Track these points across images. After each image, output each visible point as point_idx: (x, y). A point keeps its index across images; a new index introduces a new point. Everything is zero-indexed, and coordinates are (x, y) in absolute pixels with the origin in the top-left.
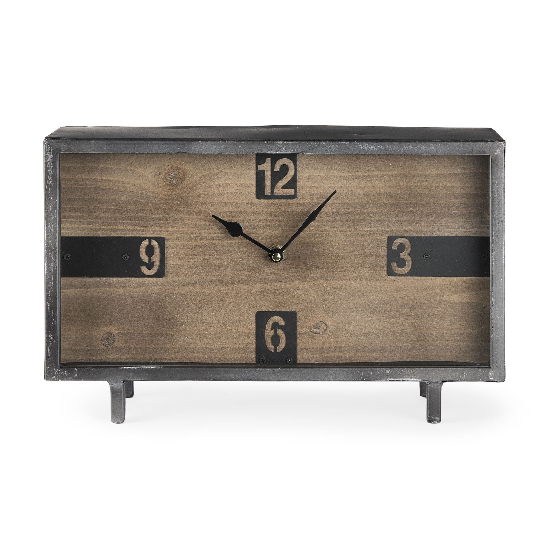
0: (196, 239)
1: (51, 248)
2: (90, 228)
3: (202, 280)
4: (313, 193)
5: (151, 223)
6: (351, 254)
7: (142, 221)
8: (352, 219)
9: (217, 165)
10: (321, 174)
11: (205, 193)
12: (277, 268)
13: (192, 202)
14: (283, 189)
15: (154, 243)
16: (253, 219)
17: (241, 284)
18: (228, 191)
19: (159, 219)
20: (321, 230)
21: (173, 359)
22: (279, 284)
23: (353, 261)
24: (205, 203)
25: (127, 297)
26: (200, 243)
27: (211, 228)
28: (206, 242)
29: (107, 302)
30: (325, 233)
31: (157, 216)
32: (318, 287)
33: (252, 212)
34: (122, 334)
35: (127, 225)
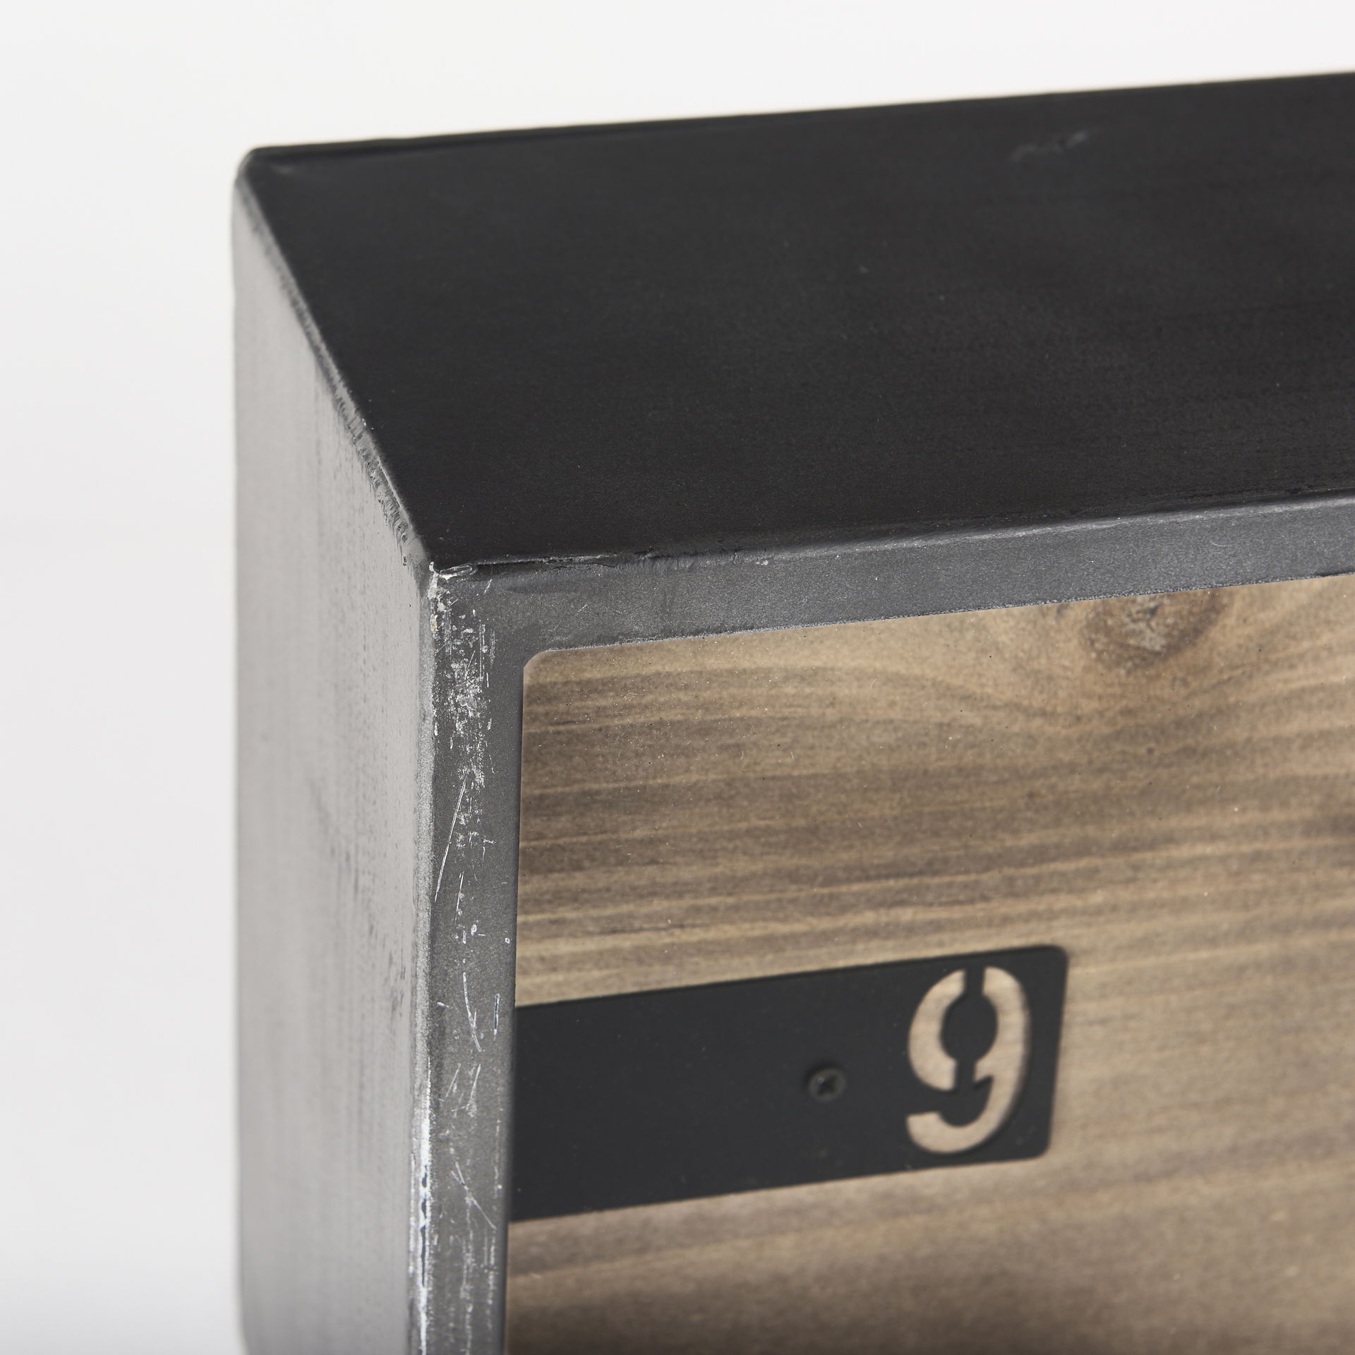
0: (1245, 934)
1: (463, 1207)
2: (615, 952)
5: (990, 878)
7: (935, 873)
11: (1333, 678)
13: (1249, 740)
15: (1000, 984)
19: (1040, 854)
24: (1325, 735)
25: (818, 1279)
26: (1265, 949)
28: (1306, 942)
31: (1028, 839)
35: (844, 910)
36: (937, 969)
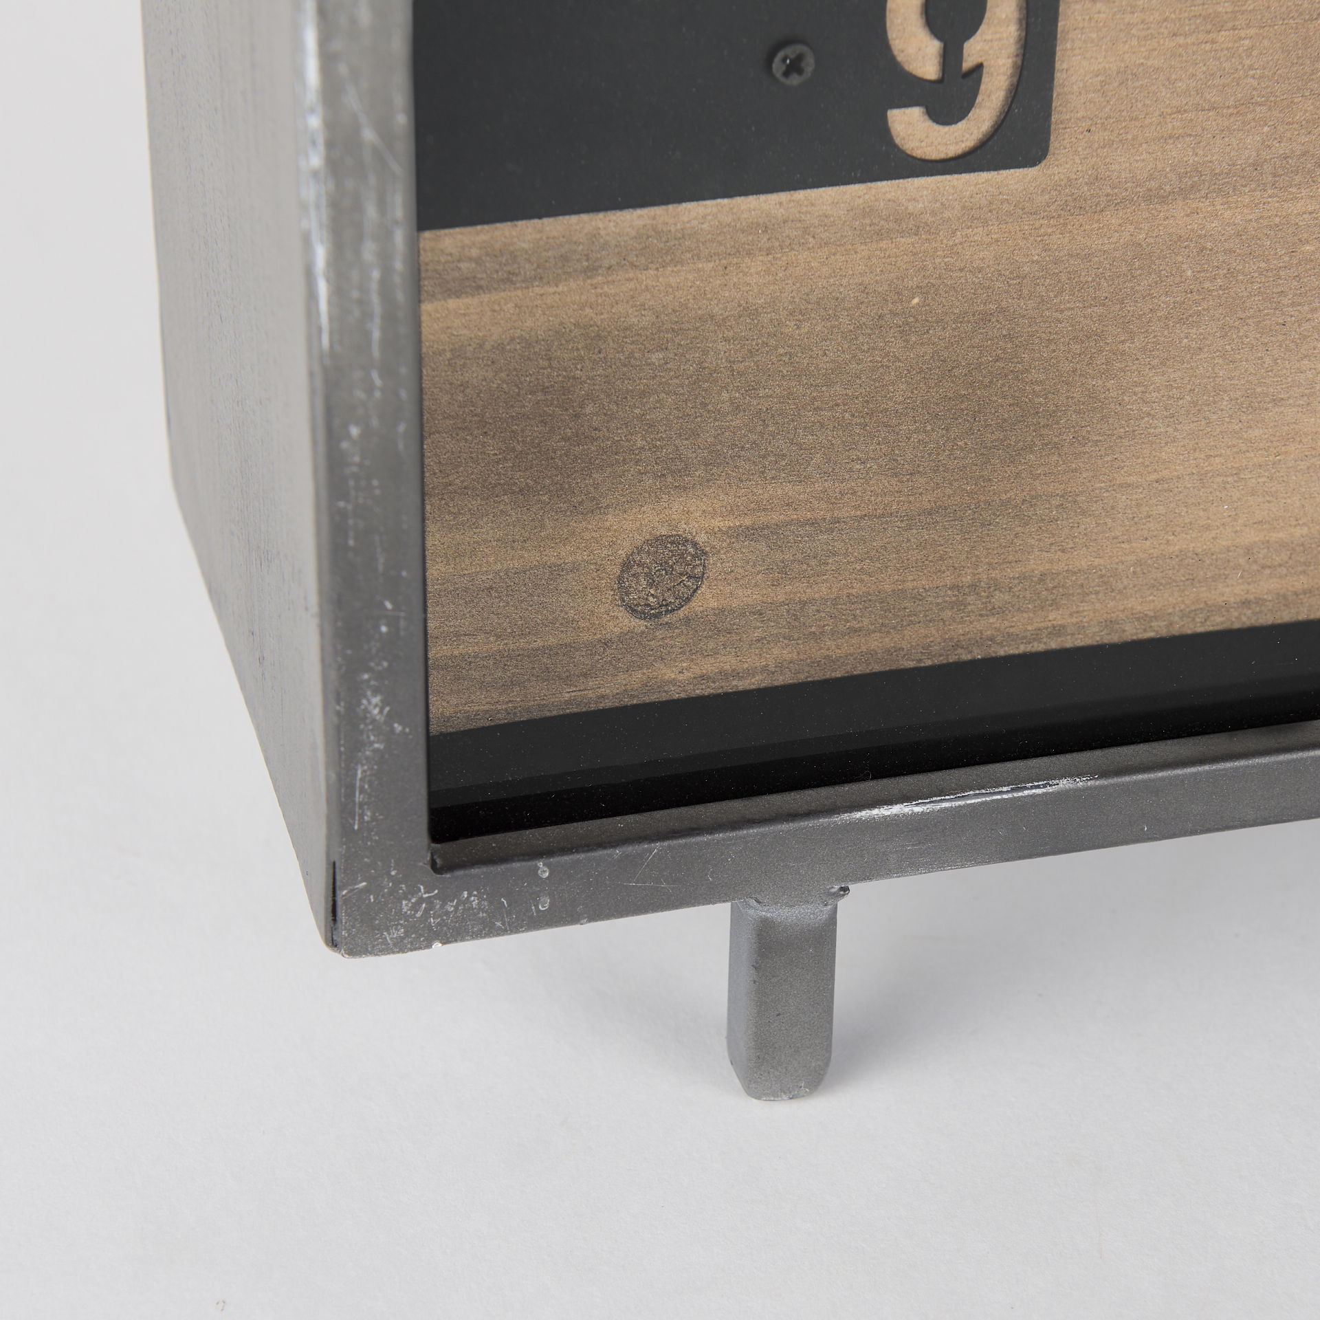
3: (1282, 149)
21: (1058, 631)
25: (791, 313)
29: (656, 357)
34: (751, 533)
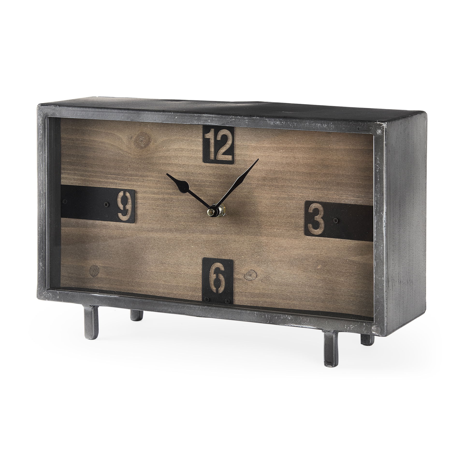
0: (158, 193)
1: (41, 193)
2: (82, 179)
3: (163, 227)
4: (246, 160)
5: (126, 178)
6: (276, 215)
7: (119, 175)
8: (277, 184)
9: (173, 132)
10: (252, 144)
11: (165, 155)
12: (219, 222)
13: (156, 162)
14: (224, 156)
16: (201, 179)
17: (192, 233)
18: (182, 155)
19: (131, 175)
20: (252, 192)
21: (141, 291)
22: (220, 236)
23: (278, 220)
24: (165, 164)
25: (108, 238)
26: (161, 196)
27: (169, 185)
28: (166, 196)
29: (93, 240)
30: (256, 194)
31: (130, 172)
32: (251, 240)
33: (200, 174)
34: (104, 267)
35: (108, 179)
36: (120, 190)
